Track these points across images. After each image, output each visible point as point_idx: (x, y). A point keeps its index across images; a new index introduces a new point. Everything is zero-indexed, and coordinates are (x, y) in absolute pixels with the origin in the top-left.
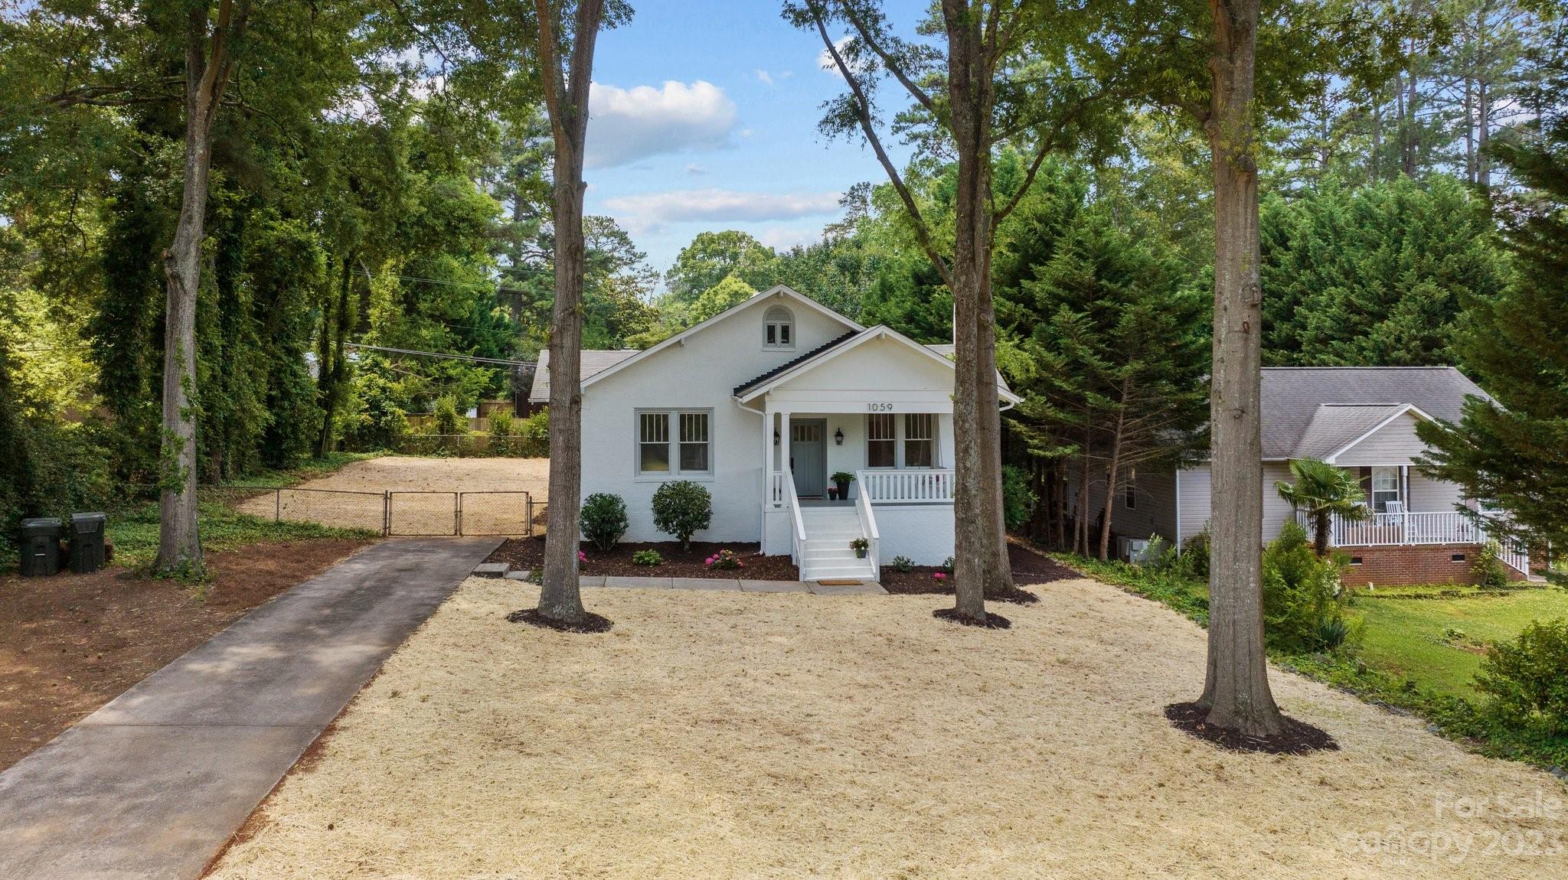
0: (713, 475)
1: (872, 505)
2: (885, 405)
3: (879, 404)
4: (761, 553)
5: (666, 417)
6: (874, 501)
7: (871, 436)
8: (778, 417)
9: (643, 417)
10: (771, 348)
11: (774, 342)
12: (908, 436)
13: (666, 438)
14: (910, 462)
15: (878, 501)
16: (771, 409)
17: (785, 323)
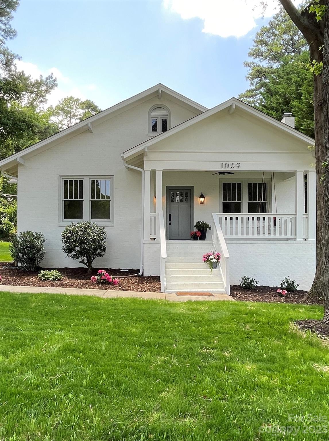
0: (113, 222)
1: (226, 239)
2: (235, 164)
3: (230, 163)
4: (140, 274)
5: (81, 182)
6: (226, 237)
7: (224, 199)
8: (153, 173)
9: (66, 182)
10: (155, 134)
11: (156, 130)
12: (250, 199)
13: (81, 197)
14: (252, 209)
15: (229, 236)
16: (148, 166)
17: (164, 117)
